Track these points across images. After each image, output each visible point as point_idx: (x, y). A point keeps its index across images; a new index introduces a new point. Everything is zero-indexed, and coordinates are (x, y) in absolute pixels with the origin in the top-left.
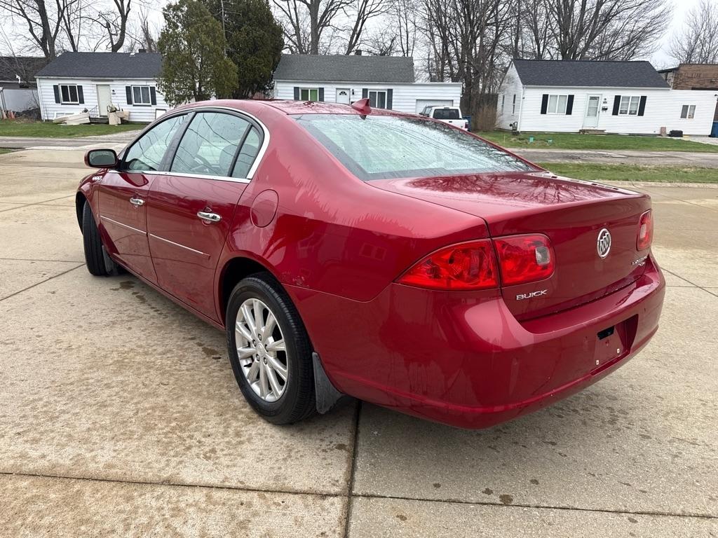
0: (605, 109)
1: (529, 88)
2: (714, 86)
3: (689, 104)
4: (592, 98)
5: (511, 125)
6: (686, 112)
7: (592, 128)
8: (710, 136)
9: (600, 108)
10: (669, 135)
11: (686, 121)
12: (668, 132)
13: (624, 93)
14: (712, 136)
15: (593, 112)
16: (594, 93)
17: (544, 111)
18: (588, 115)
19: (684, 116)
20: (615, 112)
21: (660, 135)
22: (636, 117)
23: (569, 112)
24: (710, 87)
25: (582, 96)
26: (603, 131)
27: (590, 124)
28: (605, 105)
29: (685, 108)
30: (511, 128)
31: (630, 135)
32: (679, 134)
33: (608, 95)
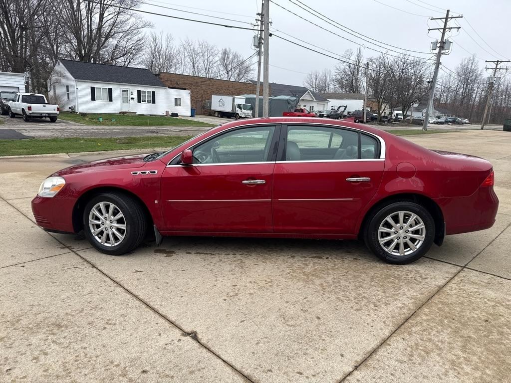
0: (133, 99)
1: (80, 81)
2: (179, 87)
3: (178, 97)
4: (123, 91)
5: (70, 108)
6: (177, 102)
7: (127, 111)
8: (190, 116)
9: (130, 98)
10: (171, 116)
11: (178, 107)
12: (170, 114)
13: (142, 89)
14: (192, 116)
15: (126, 100)
16: (125, 88)
17: (93, 98)
18: (123, 102)
19: (176, 104)
20: (139, 101)
21: (166, 116)
22: (151, 104)
23: (111, 99)
24: (177, 87)
25: (117, 89)
26: (135, 113)
27: (125, 108)
28: (132, 96)
29: (176, 99)
30: (70, 110)
31: (151, 115)
32: (176, 115)
33: (133, 90)
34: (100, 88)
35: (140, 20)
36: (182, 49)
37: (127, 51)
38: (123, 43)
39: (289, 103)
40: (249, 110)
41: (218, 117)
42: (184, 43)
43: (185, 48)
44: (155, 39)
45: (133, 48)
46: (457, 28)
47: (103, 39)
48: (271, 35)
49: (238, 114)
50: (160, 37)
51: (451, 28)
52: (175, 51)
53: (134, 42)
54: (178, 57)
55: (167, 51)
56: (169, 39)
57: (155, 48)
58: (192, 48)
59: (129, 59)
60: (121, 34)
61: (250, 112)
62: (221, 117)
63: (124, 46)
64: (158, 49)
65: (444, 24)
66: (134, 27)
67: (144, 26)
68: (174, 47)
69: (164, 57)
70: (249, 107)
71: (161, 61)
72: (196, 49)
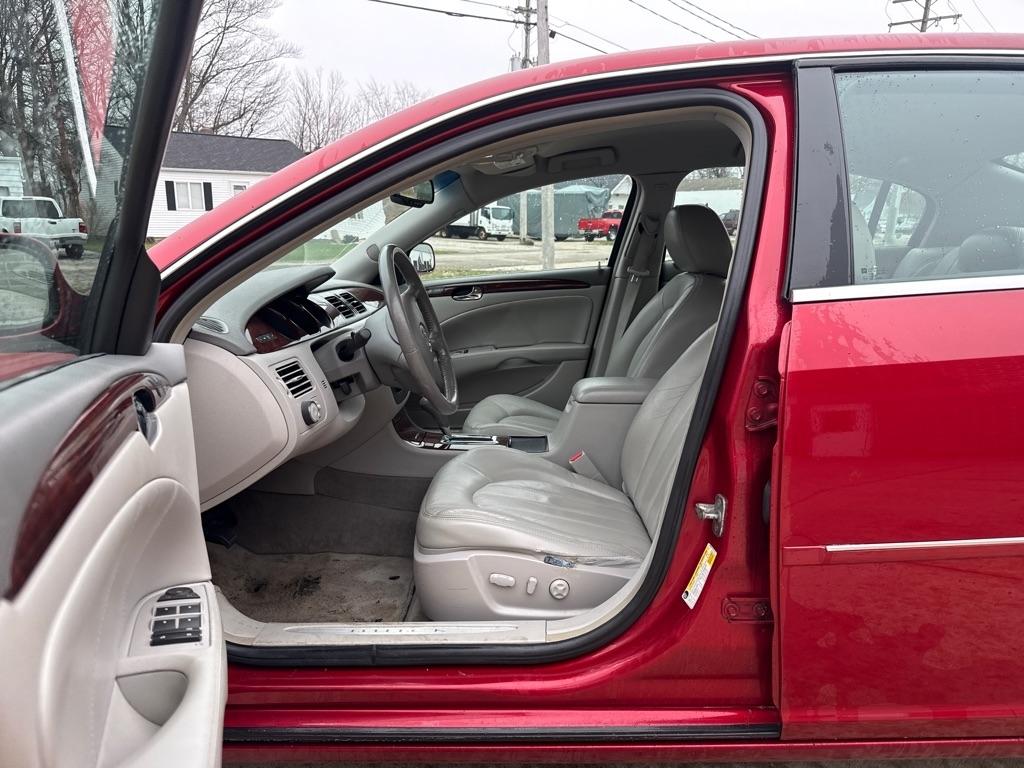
4: (236, 187)
16: (240, 180)
17: (171, 206)
23: (209, 206)
25: (222, 184)
34: (186, 183)
35: (271, 41)
36: (363, 103)
37: (245, 108)
38: (238, 93)
39: (590, 201)
40: (505, 218)
41: (441, 236)
42: (367, 90)
43: (368, 101)
44: (306, 86)
45: (258, 100)
46: (953, 17)
47: (196, 86)
48: (553, 34)
49: (482, 228)
50: (317, 80)
51: (940, 18)
52: (349, 109)
53: (260, 89)
54: (354, 120)
55: (332, 108)
56: (336, 82)
57: (307, 103)
58: (383, 100)
59: (250, 123)
60: (233, 73)
61: (509, 223)
62: (449, 236)
63: (240, 97)
64: (313, 106)
65: (923, 10)
66: (259, 57)
67: (280, 54)
68: (346, 99)
69: (327, 120)
70: (505, 213)
71: (321, 129)
72: (391, 102)
